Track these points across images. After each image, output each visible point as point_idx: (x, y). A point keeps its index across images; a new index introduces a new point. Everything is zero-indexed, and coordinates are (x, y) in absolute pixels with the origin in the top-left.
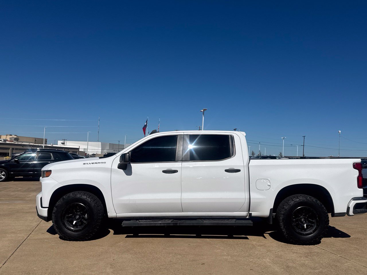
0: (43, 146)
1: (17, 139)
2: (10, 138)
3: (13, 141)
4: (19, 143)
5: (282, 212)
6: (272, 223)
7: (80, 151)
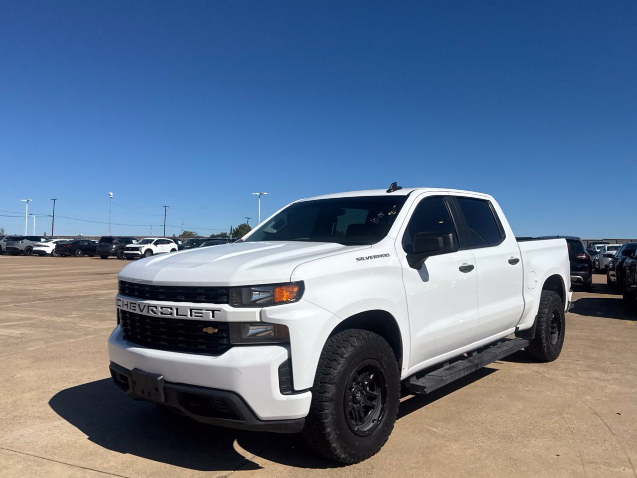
5: (543, 319)
6: (534, 337)
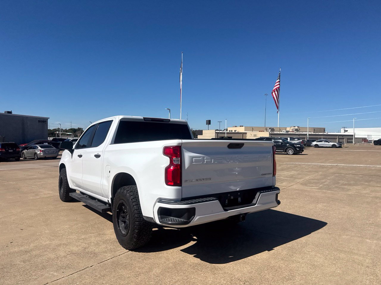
0: (307, 134)
1: (296, 130)
2: (292, 129)
3: (294, 132)
4: (300, 133)
7: (355, 137)
